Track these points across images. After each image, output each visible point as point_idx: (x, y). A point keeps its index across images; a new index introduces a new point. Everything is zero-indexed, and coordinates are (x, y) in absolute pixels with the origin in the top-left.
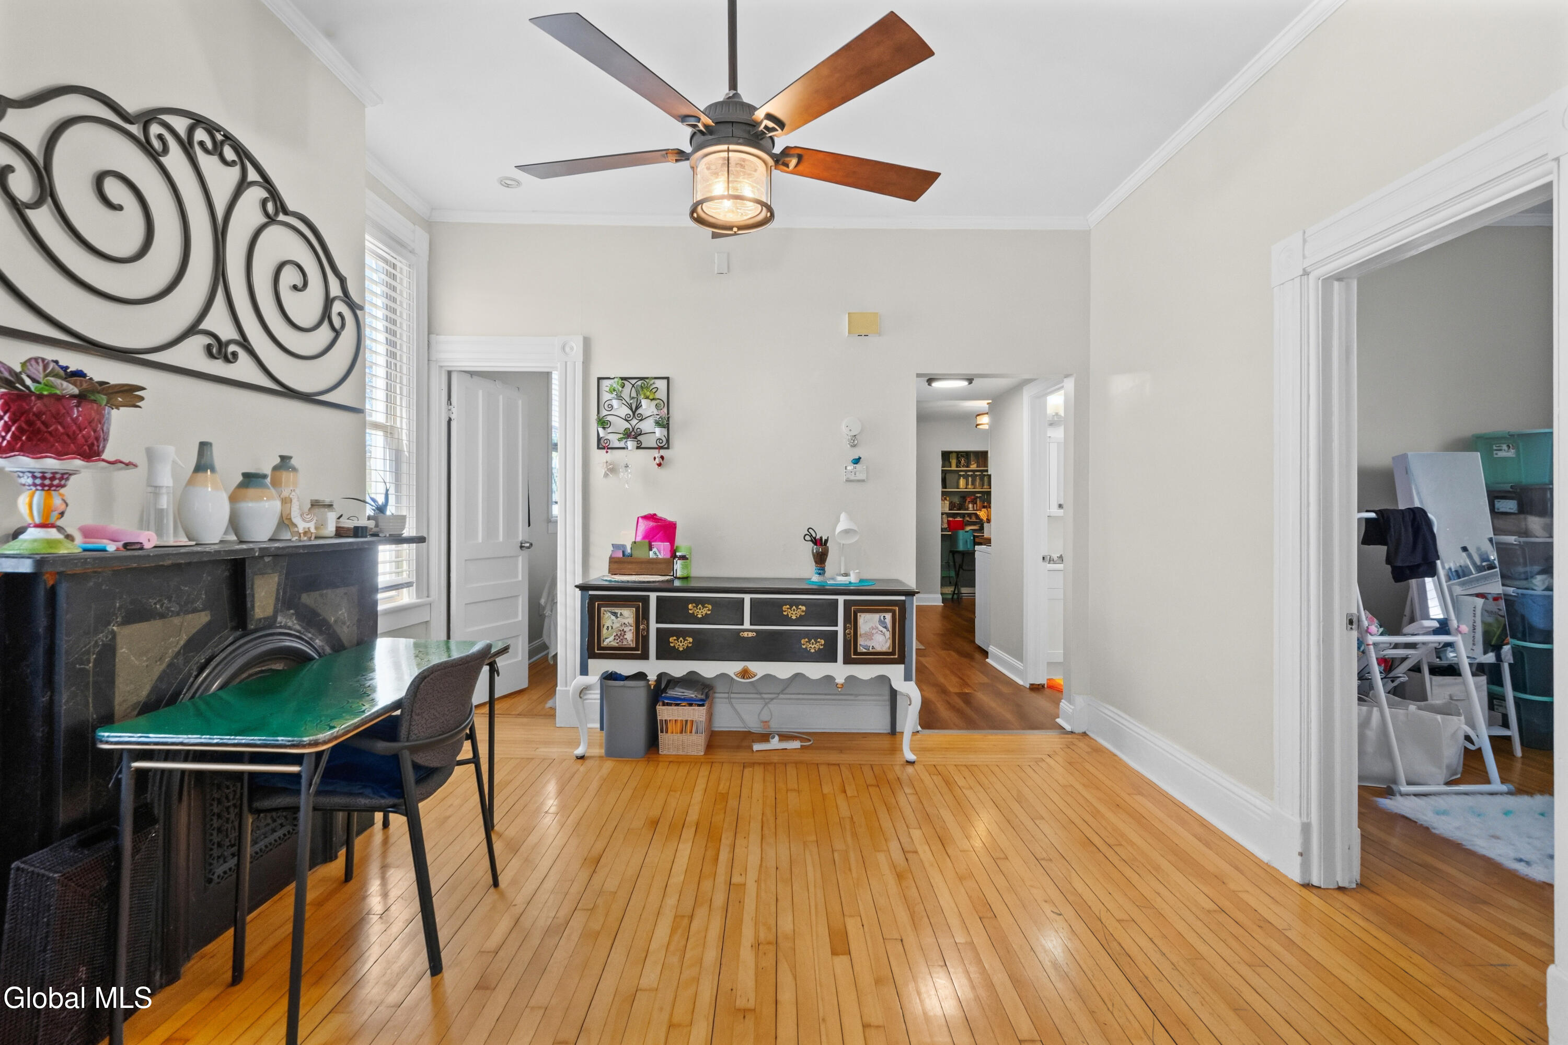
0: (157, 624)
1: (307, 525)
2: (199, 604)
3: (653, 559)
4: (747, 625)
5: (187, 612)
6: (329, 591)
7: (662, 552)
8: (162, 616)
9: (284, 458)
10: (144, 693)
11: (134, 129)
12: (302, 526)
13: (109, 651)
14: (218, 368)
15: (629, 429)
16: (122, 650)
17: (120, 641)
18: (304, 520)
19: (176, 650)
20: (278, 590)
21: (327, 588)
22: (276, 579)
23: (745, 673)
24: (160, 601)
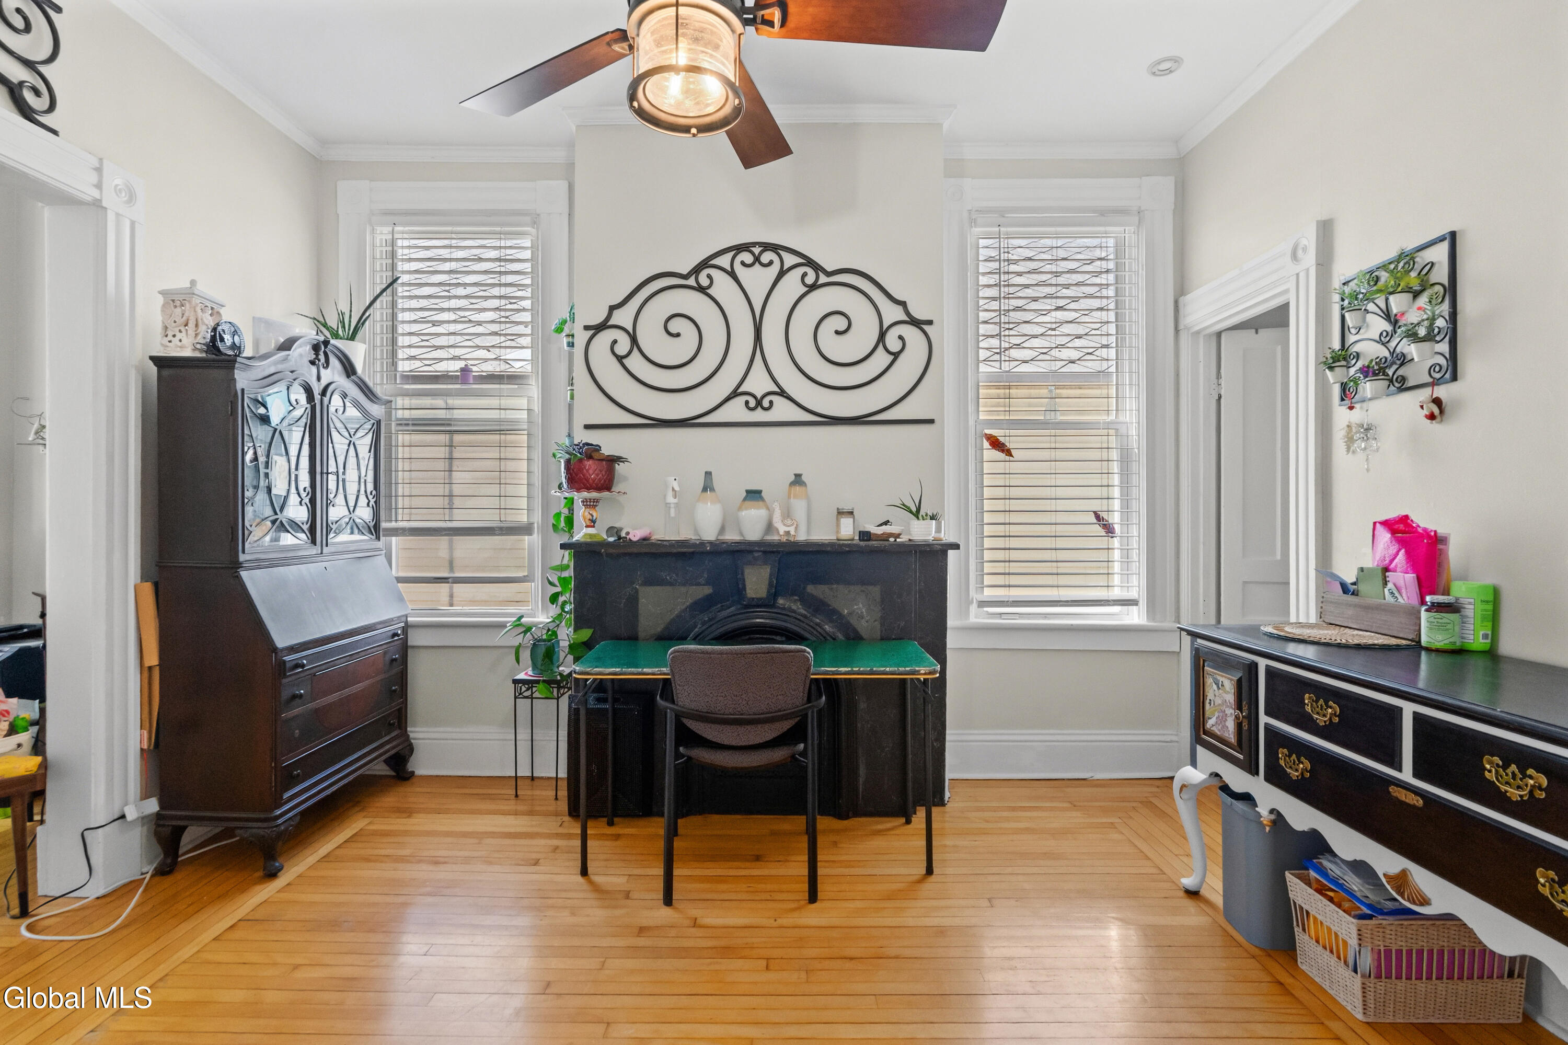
0: (668, 588)
1: (787, 529)
2: (702, 581)
3: (1389, 605)
4: (1407, 775)
5: (692, 585)
6: (841, 587)
7: (1404, 591)
8: (671, 584)
9: (798, 476)
10: (659, 630)
11: (691, 282)
12: (782, 529)
13: (633, 600)
14: (759, 416)
15: (1386, 359)
16: (642, 601)
17: (641, 594)
18: (784, 525)
19: (683, 607)
20: (770, 578)
21: (838, 583)
22: (768, 570)
23: (1401, 881)
24: (669, 575)
